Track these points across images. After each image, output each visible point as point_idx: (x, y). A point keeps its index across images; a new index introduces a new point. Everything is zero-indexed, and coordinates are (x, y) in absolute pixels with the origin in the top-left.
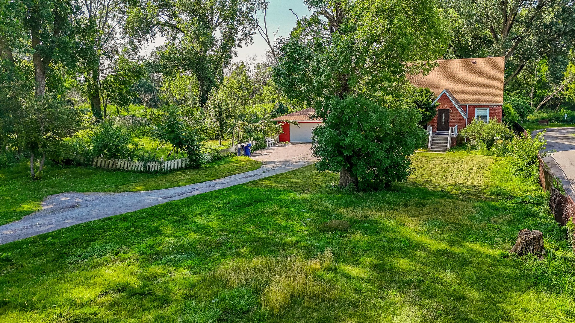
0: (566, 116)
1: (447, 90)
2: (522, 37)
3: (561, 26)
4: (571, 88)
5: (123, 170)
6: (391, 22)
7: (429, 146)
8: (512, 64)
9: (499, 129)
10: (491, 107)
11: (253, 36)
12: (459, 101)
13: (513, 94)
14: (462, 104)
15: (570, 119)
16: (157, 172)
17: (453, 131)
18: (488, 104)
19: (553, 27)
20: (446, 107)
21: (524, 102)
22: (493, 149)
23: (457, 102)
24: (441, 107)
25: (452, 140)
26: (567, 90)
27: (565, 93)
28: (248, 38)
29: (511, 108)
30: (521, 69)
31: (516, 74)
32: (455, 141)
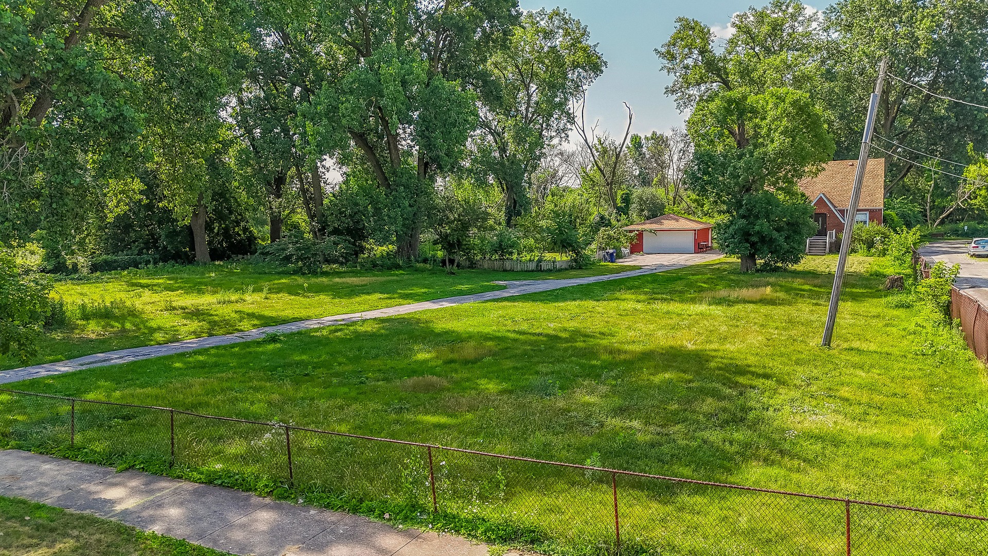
0: (966, 228)
1: (823, 194)
2: (908, 133)
3: (953, 120)
4: (980, 195)
5: (512, 271)
6: (794, 140)
7: (807, 250)
8: (896, 165)
9: (879, 231)
10: (871, 211)
11: (569, 133)
12: (837, 205)
13: (898, 200)
14: (839, 208)
15: (970, 232)
16: (549, 271)
17: (831, 237)
18: (867, 207)
19: (945, 122)
20: (823, 211)
21: (911, 210)
22: (873, 250)
23: (835, 207)
24: (818, 211)
25: (831, 243)
26: (976, 198)
27: (973, 202)
28: (563, 135)
29: (894, 215)
30: (908, 171)
31: (903, 177)
32: (834, 245)
